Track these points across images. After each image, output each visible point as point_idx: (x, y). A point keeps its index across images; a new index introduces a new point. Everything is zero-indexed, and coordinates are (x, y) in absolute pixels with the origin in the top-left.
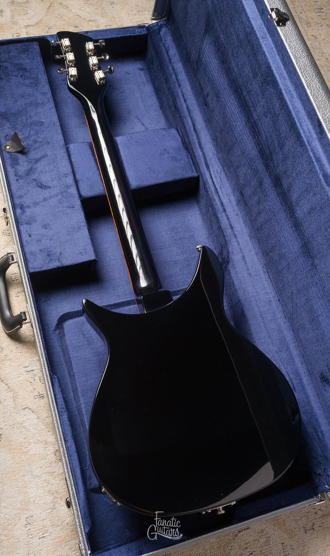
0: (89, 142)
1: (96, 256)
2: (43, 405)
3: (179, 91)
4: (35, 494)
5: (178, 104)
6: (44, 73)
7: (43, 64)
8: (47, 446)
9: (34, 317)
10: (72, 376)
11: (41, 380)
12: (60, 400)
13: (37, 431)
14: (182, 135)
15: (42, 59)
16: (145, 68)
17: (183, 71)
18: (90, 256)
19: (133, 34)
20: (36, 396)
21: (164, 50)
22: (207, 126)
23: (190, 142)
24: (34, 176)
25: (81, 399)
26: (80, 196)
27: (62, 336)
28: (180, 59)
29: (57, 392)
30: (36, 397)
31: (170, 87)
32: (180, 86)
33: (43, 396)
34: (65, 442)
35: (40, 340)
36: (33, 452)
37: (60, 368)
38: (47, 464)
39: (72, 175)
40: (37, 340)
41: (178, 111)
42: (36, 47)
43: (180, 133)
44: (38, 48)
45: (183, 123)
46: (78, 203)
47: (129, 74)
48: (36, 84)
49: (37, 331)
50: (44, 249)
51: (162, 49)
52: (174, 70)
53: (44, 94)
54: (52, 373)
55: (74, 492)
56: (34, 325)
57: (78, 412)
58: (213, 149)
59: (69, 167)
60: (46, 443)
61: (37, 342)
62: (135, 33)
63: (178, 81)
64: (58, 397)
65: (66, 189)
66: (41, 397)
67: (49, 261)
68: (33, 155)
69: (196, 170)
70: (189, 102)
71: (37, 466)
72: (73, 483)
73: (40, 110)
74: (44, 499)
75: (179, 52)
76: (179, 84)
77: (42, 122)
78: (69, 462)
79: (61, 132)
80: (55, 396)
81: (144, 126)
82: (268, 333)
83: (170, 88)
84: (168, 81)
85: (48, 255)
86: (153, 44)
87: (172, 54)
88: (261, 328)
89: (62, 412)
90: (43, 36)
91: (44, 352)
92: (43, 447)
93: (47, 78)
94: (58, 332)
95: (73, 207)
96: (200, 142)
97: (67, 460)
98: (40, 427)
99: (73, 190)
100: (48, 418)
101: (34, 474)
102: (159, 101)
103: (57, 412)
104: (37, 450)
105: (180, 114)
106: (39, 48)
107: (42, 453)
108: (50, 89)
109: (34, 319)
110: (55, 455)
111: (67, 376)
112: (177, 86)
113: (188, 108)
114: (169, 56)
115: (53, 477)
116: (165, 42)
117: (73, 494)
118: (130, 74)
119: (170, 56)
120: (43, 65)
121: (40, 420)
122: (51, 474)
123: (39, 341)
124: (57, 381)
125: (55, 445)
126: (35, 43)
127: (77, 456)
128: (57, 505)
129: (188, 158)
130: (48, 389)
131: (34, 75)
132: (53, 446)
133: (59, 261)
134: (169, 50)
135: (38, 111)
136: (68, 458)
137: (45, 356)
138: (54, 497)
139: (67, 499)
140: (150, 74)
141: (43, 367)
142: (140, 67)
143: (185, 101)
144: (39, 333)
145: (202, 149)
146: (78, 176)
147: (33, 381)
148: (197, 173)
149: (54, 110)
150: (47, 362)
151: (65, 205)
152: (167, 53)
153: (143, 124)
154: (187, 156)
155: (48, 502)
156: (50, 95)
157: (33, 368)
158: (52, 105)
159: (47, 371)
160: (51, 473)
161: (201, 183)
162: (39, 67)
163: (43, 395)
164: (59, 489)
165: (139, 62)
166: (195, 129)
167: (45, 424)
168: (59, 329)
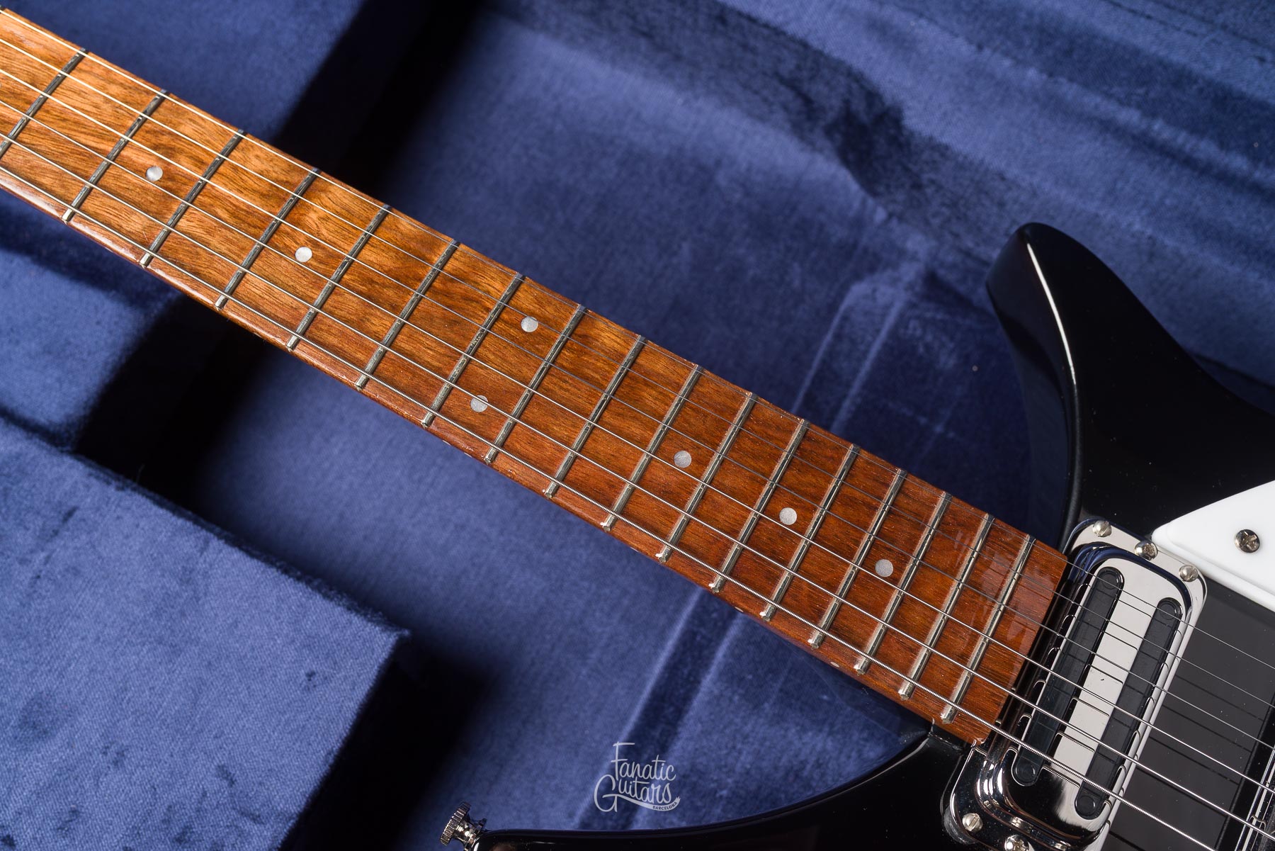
1: (391, 620)
46: (73, 474)
50: (137, 832)
85: (179, 841)
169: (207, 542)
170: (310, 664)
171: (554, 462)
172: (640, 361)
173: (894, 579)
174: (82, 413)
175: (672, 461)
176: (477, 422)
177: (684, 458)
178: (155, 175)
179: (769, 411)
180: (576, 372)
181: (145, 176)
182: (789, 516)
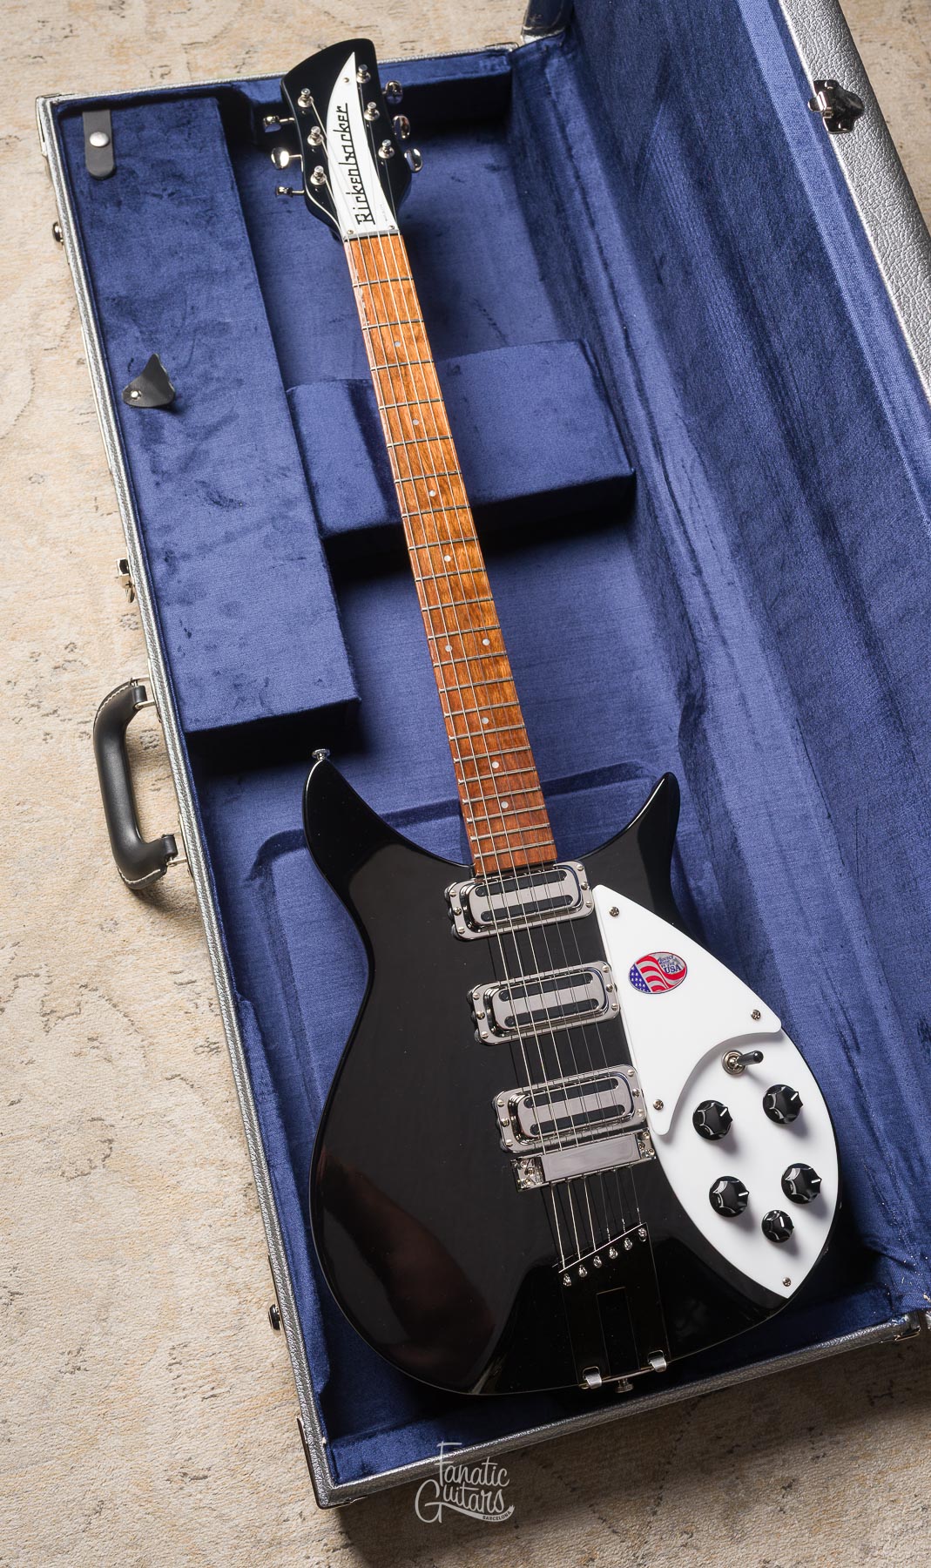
0: (347, 380)
1: (359, 690)
2: (217, 1071)
3: (592, 238)
4: (195, 1291)
5: (587, 274)
6: (232, 188)
7: (230, 162)
8: (224, 1173)
9: (196, 850)
10: (292, 998)
11: (213, 1006)
12: (260, 1063)
13: (201, 1135)
14: (593, 361)
15: (225, 146)
16: (503, 164)
17: (602, 181)
18: (344, 690)
19: (472, 73)
20: (201, 1046)
21: (553, 120)
22: (662, 338)
23: (614, 382)
24: (202, 474)
25: (313, 1057)
26: (321, 528)
27: (269, 895)
28: (597, 148)
29: (251, 1042)
30: (201, 1050)
31: (568, 226)
32: (592, 224)
33: (218, 1048)
34: (269, 1170)
35: (212, 910)
36: (192, 1188)
37: (263, 976)
38: (226, 1217)
39: (300, 471)
40: (203, 909)
41: (585, 295)
42: (210, 113)
43: (590, 353)
44: (216, 117)
45: (599, 328)
46: (315, 547)
47: (459, 181)
48: (209, 216)
49: (203, 886)
50: (226, 670)
51: (548, 119)
52: (578, 177)
53: (230, 245)
54: (238, 995)
55: (290, 1292)
56: (195, 871)
57: (306, 1090)
58: (676, 402)
59: (294, 448)
60: (223, 1165)
61: (204, 915)
62: (477, 71)
63: (588, 209)
64: (252, 1055)
65: (284, 509)
66: (213, 1049)
67: (237, 704)
68: (200, 415)
69: (628, 458)
70: (615, 268)
71: (201, 1222)
72: (286, 1273)
73: (218, 291)
74: (215, 1304)
75: (593, 128)
76: (590, 217)
77: (225, 324)
78: (279, 1219)
79: (274, 352)
80: (246, 1052)
81: (497, 329)
82: (798, 899)
83: (566, 228)
84: (561, 209)
85: (236, 686)
86: (526, 102)
87: (576, 131)
88: (778, 886)
89: (262, 1093)
90: (229, 83)
91: (221, 941)
92: (214, 1177)
93: (239, 201)
94: (258, 882)
95: (302, 558)
96: (641, 381)
97: (274, 1213)
98: (209, 1126)
99: (303, 513)
100: (229, 1103)
101: (192, 1242)
102: (538, 260)
103: (249, 1095)
104: (202, 1182)
105: (591, 301)
106: (219, 116)
107: (214, 1189)
108: (246, 232)
109: (197, 856)
110: (246, 1196)
111: (281, 997)
112: (586, 223)
113: (612, 285)
114: (567, 139)
115: (240, 1250)
116: (558, 98)
117: (287, 1300)
118: (463, 182)
119: (569, 137)
120: (228, 165)
121: (209, 1109)
122: (235, 1243)
123: (208, 912)
124: (252, 1015)
125: (245, 1171)
126: (208, 101)
127: (298, 1206)
128: (247, 1320)
129: (608, 424)
130: (229, 1035)
131: (204, 193)
132: (241, 1173)
133: (262, 703)
134: (568, 121)
135: (215, 294)
136: (277, 1210)
137: (224, 951)
138: (242, 1300)
139: (271, 1309)
140: (517, 182)
141: (217, 977)
142: (491, 161)
143: (606, 266)
144: (208, 893)
145: (645, 401)
146: (316, 474)
147: (192, 1010)
148: (631, 466)
149: (255, 292)
150: (227, 966)
151: (281, 552)
152: (563, 129)
153: (495, 324)
154: (607, 418)
155: (225, 1310)
156: (245, 250)
157: (193, 976)
158: (252, 276)
159: (228, 989)
160: (235, 1241)
161: (640, 494)
162: (219, 169)
163: (217, 1045)
164: (253, 1280)
165: (487, 148)
166: (628, 346)
167: (220, 1119)
168: (260, 875)
169: (332, 609)
170: (323, 677)
171: (451, 684)
172: (505, 683)
173: (504, 811)
174: (337, 531)
175: (481, 718)
176: (443, 653)
177: (486, 721)
178: (432, 494)
179: (523, 734)
180: (483, 668)
181: (429, 491)
182: (496, 765)
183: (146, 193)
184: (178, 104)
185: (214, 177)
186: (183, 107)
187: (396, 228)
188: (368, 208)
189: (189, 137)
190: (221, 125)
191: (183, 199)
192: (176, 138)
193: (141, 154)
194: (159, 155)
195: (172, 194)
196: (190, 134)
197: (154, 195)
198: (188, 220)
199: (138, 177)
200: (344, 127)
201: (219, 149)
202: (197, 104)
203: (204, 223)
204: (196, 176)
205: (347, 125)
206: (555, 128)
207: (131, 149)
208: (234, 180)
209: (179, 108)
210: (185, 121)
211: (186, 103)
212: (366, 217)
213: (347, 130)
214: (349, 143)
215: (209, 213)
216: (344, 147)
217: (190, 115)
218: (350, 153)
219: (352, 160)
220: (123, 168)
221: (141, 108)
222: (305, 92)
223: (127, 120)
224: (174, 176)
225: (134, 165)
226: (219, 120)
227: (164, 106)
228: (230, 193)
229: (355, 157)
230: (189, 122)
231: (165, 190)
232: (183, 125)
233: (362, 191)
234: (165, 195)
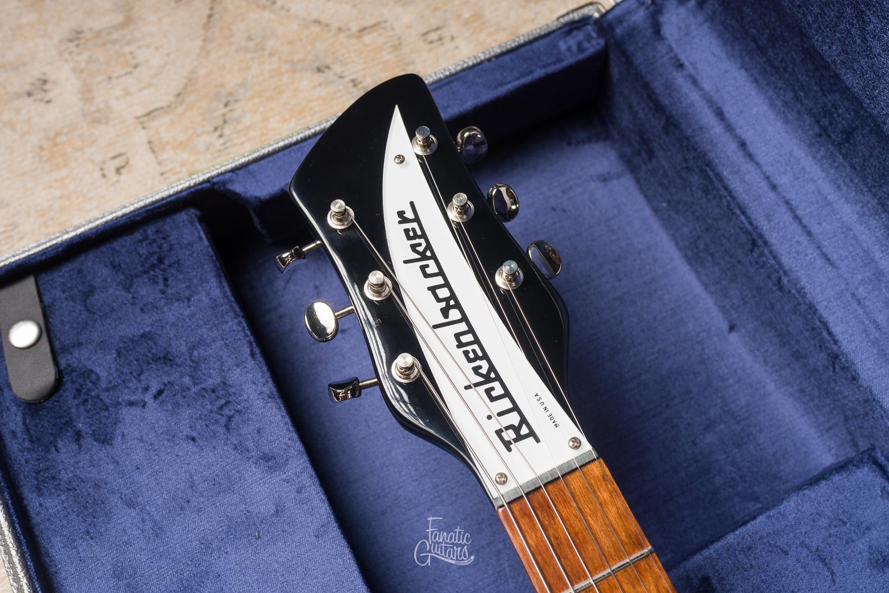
6: (253, 355)
7: (237, 309)
15: (225, 284)
19: (554, 63)
42: (190, 234)
44: (201, 239)
51: (692, 104)
53: (272, 461)
62: (560, 60)
90: (208, 181)
93: (268, 375)
106: (204, 236)
108: (292, 429)
116: (696, 69)
120: (237, 316)
126: (182, 217)
131: (210, 376)
158: (322, 509)
183: (119, 404)
184: (138, 235)
185: (219, 343)
186: (146, 238)
187: (587, 447)
188: (515, 408)
189: (166, 285)
190: (210, 250)
191: (179, 396)
192: (146, 291)
193: (96, 336)
194: (128, 330)
195: (160, 392)
196: (166, 280)
197: (131, 404)
198: (194, 434)
199: (98, 379)
200: (420, 249)
201: (217, 293)
202: (167, 227)
203: (222, 430)
204: (191, 349)
205: (424, 244)
206: (708, 118)
207: (79, 334)
208: (252, 338)
209: (140, 241)
210: (154, 260)
211: (150, 230)
212: (517, 429)
213: (428, 254)
214: (439, 280)
215: (226, 412)
216: (433, 289)
217: (160, 247)
218: (447, 300)
219: (454, 314)
220: (73, 371)
221: (82, 257)
222: (338, 205)
223: (64, 284)
224: (156, 359)
225: (89, 359)
226: (206, 243)
227: (117, 244)
228: (250, 363)
229: (458, 306)
230: (161, 260)
231: (146, 389)
232: (153, 266)
233: (491, 376)
234: (148, 398)
